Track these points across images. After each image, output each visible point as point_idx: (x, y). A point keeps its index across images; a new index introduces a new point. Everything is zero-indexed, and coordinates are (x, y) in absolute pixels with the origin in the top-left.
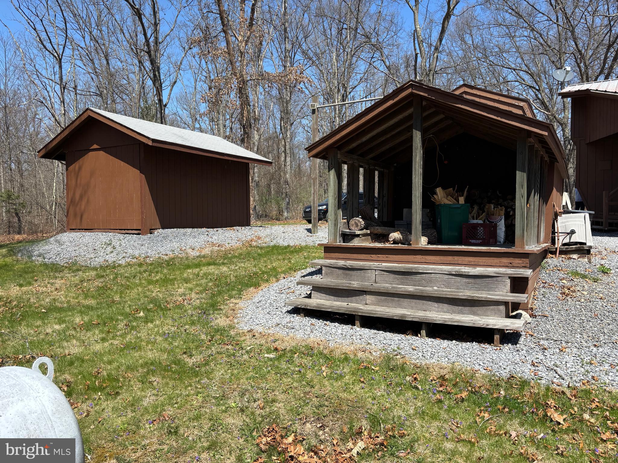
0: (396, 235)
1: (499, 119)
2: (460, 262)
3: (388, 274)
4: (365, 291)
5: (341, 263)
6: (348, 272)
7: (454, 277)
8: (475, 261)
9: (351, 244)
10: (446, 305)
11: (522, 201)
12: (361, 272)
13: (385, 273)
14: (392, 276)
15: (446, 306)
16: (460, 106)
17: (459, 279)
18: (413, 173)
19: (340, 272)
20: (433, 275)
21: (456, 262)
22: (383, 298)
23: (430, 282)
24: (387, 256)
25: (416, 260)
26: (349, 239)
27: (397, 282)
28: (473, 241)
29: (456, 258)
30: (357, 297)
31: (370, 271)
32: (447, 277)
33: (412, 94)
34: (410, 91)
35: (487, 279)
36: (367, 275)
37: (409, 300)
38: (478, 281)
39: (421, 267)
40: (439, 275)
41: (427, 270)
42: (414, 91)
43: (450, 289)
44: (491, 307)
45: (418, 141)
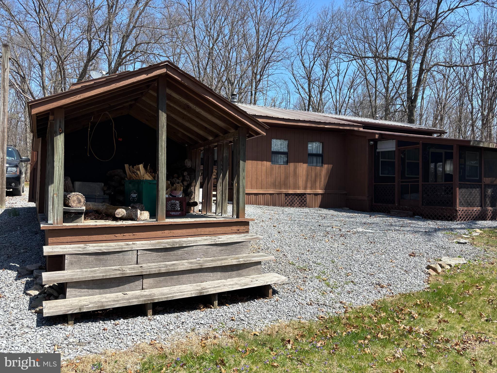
0: (121, 211)
1: (236, 116)
2: (202, 233)
3: (150, 252)
4: (142, 275)
5: (92, 247)
6: (102, 257)
7: (211, 247)
8: (214, 231)
12: (119, 254)
13: (148, 252)
14: (155, 254)
16: (208, 97)
17: (215, 248)
19: (93, 257)
20: (194, 247)
21: (199, 233)
22: (162, 278)
23: (192, 254)
24: (134, 234)
25: (164, 235)
27: (160, 259)
28: (173, 213)
29: (199, 230)
30: (132, 284)
31: (131, 252)
32: (206, 247)
33: (166, 74)
34: (164, 70)
35: (236, 245)
36: (127, 257)
37: (188, 275)
38: (229, 247)
39: (184, 241)
40: (200, 246)
41: (189, 243)
42: (168, 72)
45: (164, 121)
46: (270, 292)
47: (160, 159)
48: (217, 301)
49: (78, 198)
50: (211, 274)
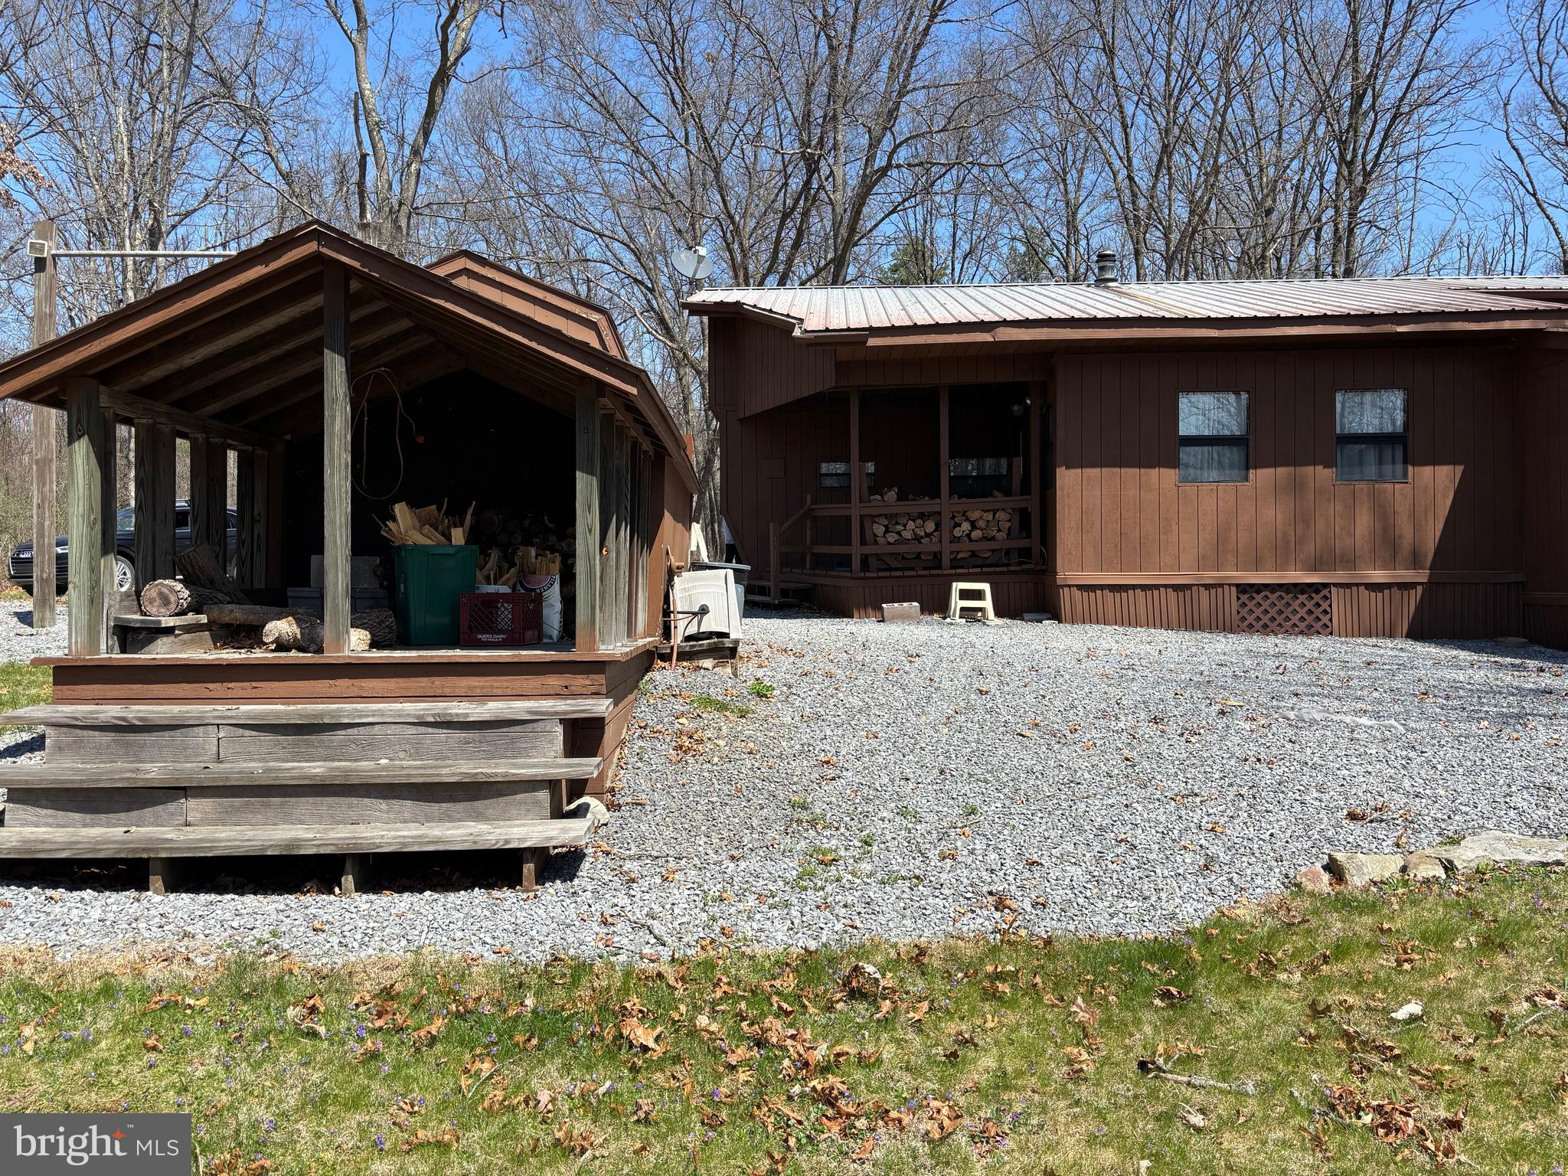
0: (282, 627)
2: (447, 692)
3: (254, 733)
4: (184, 788)
5: (111, 712)
6: (131, 737)
7: (430, 730)
8: (483, 687)
9: (143, 656)
10: (408, 803)
11: (590, 542)
12: (172, 733)
13: (247, 733)
14: (268, 738)
15: (408, 806)
17: (442, 734)
18: (326, 462)
19: (107, 738)
20: (377, 727)
21: (439, 692)
22: (237, 801)
23: (370, 747)
24: (254, 684)
25: (334, 692)
26: (139, 641)
27: (281, 753)
28: (484, 637)
29: (438, 681)
30: (160, 808)
31: (202, 729)
32: (413, 730)
33: (317, 257)
34: (312, 247)
35: (512, 729)
36: (190, 741)
37: (311, 800)
38: (491, 734)
39: (347, 710)
40: (394, 727)
41: (360, 716)
42: (324, 250)
43: (422, 760)
44: (519, 797)
45: (339, 381)
46: (525, 871)
47: (327, 484)
48: (350, 877)
49: (161, 594)
50: (383, 805)
